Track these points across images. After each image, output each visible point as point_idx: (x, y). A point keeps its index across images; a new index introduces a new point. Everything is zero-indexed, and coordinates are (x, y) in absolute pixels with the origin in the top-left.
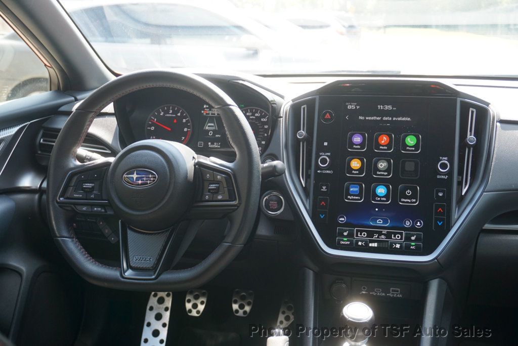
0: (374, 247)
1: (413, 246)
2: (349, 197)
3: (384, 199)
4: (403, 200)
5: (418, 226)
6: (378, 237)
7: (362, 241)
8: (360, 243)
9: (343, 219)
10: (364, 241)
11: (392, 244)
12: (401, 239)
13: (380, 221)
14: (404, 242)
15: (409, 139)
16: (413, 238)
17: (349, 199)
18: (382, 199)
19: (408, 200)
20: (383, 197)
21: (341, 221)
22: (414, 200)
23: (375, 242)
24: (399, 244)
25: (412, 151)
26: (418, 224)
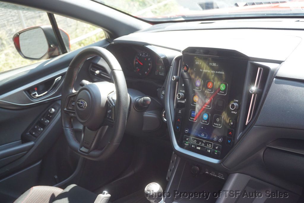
0: (199, 149)
1: (216, 152)
2: (191, 118)
3: (206, 122)
4: (215, 124)
5: (220, 141)
6: (201, 144)
7: (194, 145)
8: (193, 146)
9: (187, 131)
10: (195, 145)
11: (207, 149)
12: (211, 147)
13: (203, 135)
14: (212, 149)
15: (222, 86)
16: (217, 148)
17: (191, 119)
18: (205, 122)
19: (217, 125)
20: (206, 120)
21: (186, 131)
22: (220, 125)
23: (199, 147)
24: (210, 150)
25: (222, 93)
26: (220, 140)
